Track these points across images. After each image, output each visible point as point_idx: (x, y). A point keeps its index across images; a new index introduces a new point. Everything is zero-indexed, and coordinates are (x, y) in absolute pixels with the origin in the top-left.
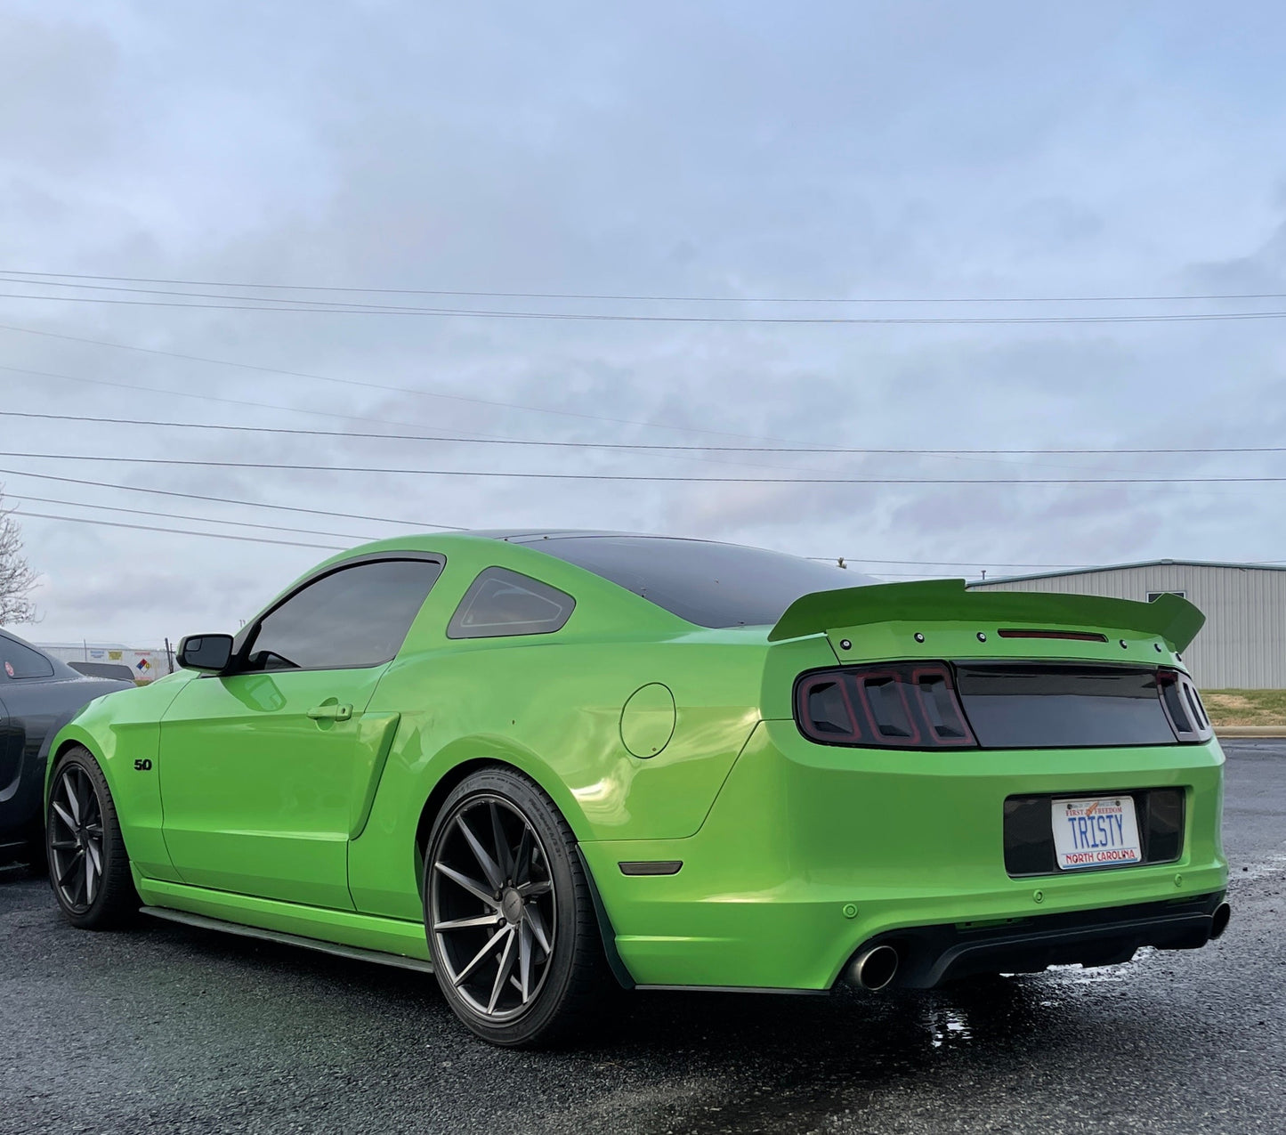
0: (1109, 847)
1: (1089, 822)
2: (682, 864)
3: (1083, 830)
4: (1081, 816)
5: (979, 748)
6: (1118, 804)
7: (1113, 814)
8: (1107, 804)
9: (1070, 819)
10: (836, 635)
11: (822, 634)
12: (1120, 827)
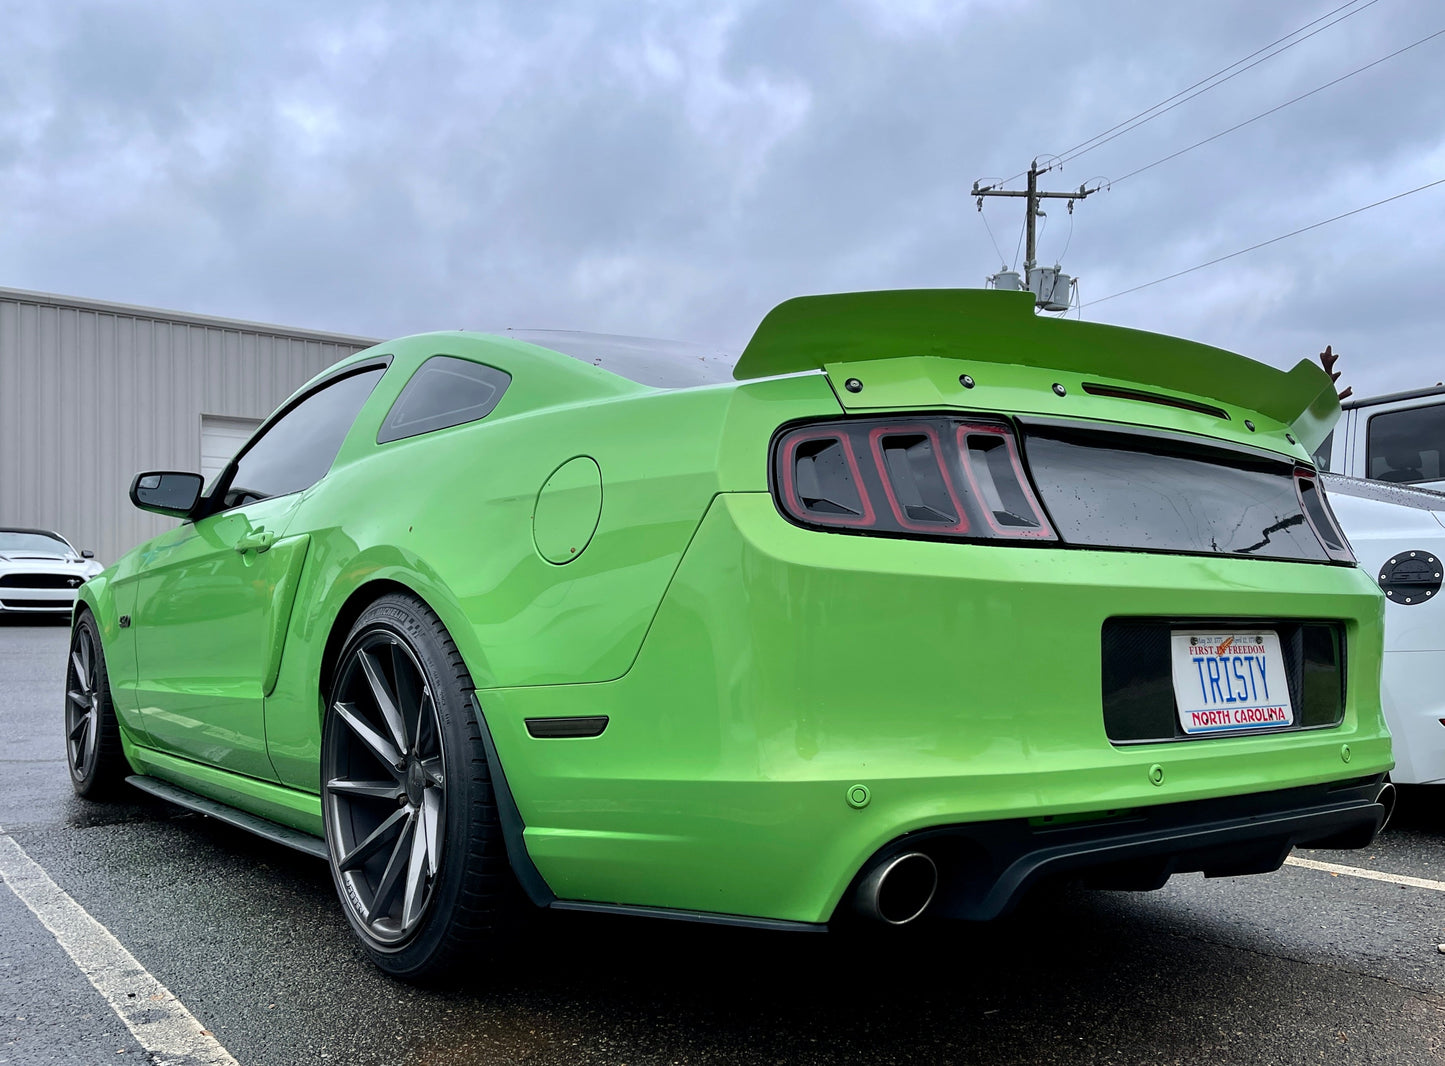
0: (1250, 703)
1: (1221, 665)
2: (608, 720)
3: (1215, 676)
4: (1209, 656)
5: (1060, 544)
6: (1259, 640)
7: (1254, 655)
8: (1244, 640)
9: (1195, 660)
10: (839, 372)
11: (819, 372)
12: (1263, 673)
